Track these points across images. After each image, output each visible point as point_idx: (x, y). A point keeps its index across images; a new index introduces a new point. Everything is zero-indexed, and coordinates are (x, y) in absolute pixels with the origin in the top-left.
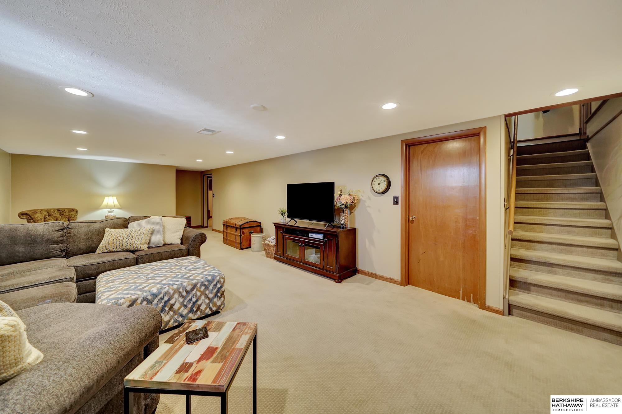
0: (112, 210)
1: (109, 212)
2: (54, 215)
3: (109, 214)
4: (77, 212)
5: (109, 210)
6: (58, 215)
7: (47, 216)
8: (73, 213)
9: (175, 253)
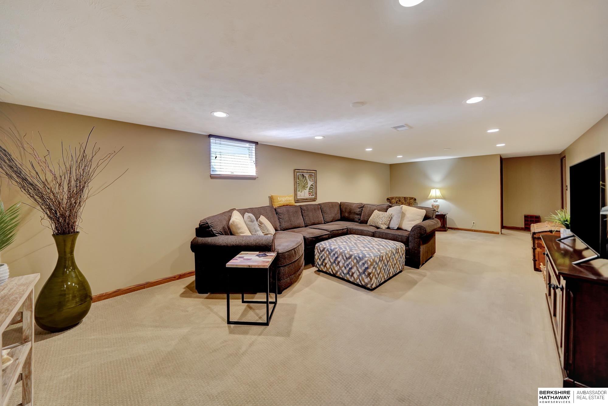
0: (437, 200)
1: (434, 201)
2: (402, 201)
3: (434, 203)
4: (415, 200)
5: (434, 200)
6: (404, 201)
7: (398, 202)
8: (412, 200)
9: (397, 237)
